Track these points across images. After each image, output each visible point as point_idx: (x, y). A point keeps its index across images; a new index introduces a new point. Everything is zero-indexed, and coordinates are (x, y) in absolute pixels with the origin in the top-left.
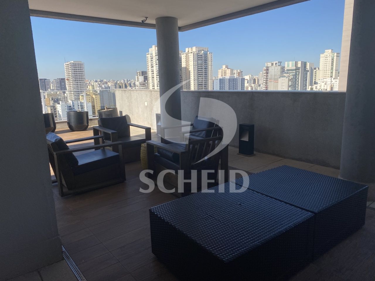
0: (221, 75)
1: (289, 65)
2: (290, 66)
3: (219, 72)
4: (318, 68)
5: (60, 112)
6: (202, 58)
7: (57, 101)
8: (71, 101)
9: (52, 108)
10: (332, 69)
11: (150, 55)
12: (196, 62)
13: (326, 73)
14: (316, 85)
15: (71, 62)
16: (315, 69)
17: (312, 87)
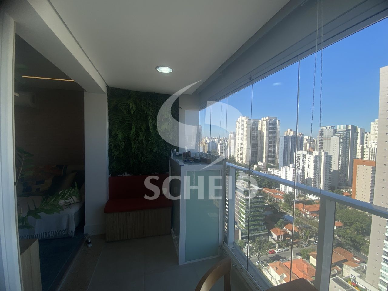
0: (286, 134)
1: (341, 128)
4: (369, 132)
6: (273, 123)
11: (238, 122)
16: (366, 133)
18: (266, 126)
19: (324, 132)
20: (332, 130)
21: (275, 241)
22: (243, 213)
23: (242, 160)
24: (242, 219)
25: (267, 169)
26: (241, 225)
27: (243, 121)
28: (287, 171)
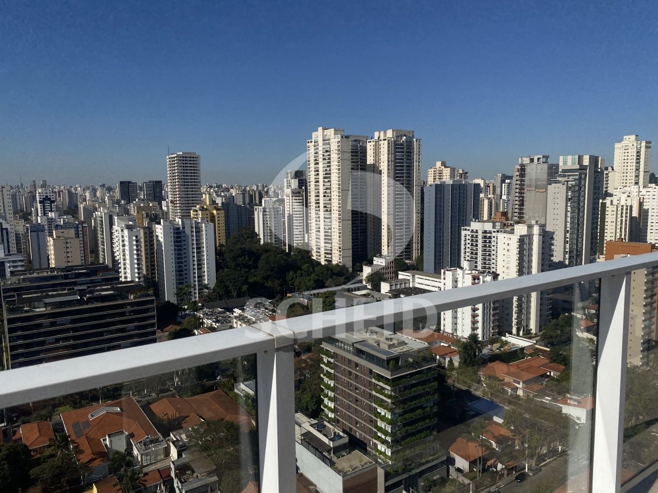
0: (433, 177)
1: (567, 162)
2: (569, 163)
3: (430, 173)
4: (611, 167)
5: (160, 239)
6: (403, 148)
7: (155, 219)
8: (180, 220)
9: (147, 231)
10: (638, 169)
11: (313, 143)
12: (393, 156)
13: (627, 176)
14: (611, 198)
15: (178, 154)
16: (606, 169)
17: (604, 201)
18: (388, 154)
19: (528, 170)
20: (546, 166)
21: (465, 475)
22: (383, 419)
23: (331, 254)
24: (383, 437)
25: (397, 275)
26: (381, 453)
27: (326, 141)
28: (456, 281)
